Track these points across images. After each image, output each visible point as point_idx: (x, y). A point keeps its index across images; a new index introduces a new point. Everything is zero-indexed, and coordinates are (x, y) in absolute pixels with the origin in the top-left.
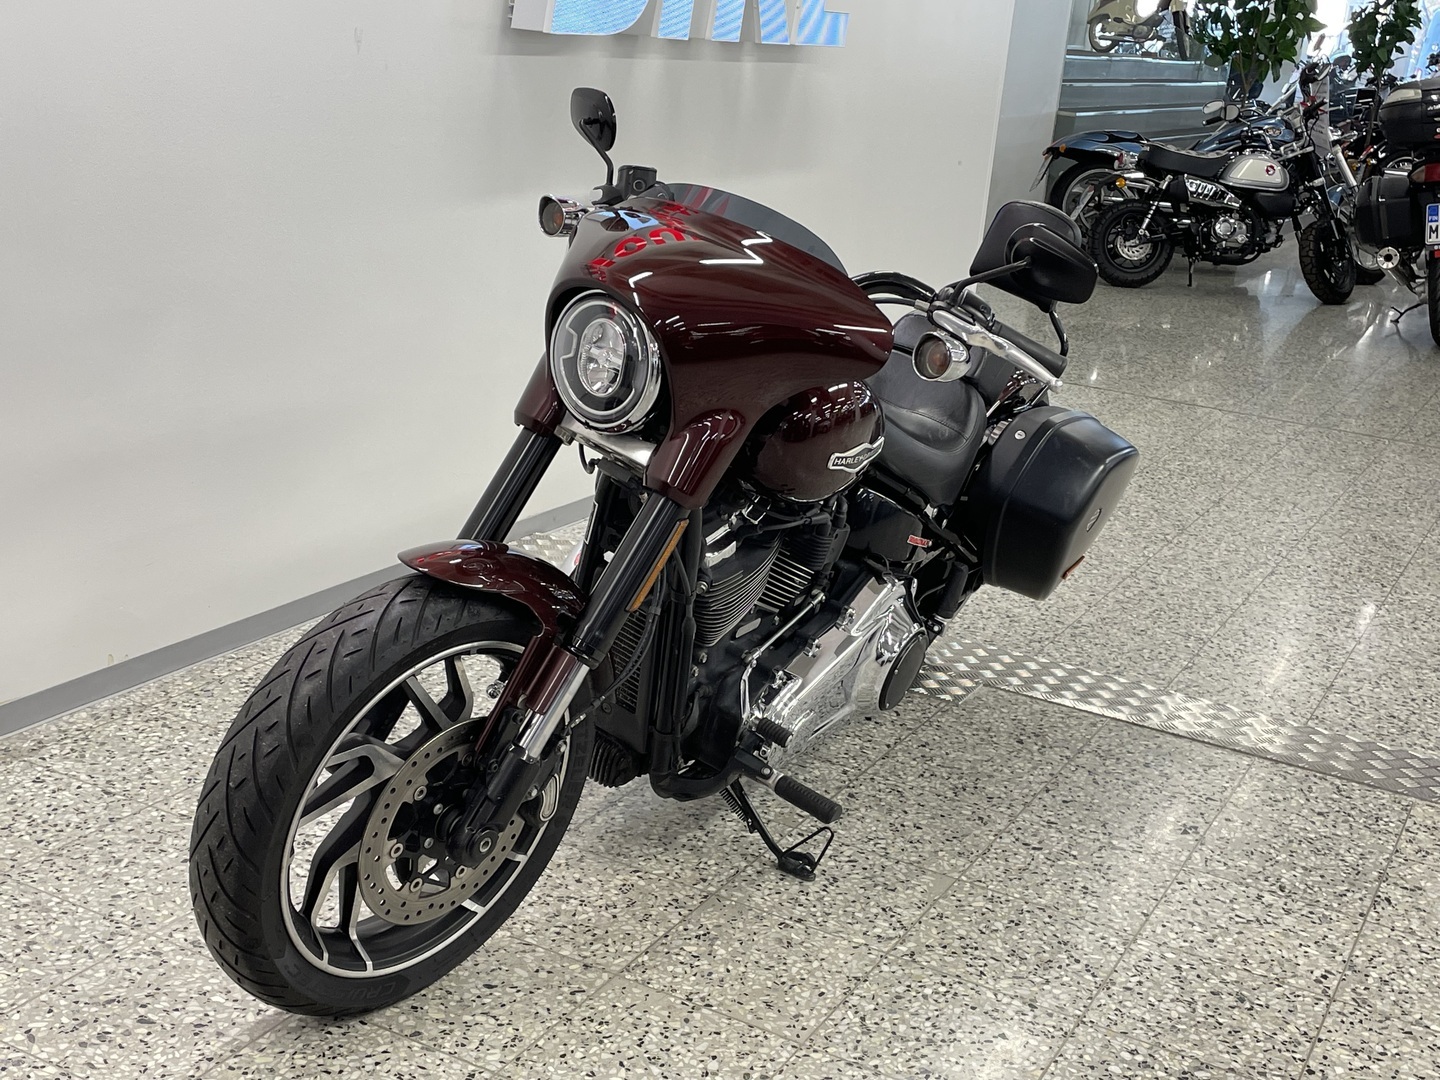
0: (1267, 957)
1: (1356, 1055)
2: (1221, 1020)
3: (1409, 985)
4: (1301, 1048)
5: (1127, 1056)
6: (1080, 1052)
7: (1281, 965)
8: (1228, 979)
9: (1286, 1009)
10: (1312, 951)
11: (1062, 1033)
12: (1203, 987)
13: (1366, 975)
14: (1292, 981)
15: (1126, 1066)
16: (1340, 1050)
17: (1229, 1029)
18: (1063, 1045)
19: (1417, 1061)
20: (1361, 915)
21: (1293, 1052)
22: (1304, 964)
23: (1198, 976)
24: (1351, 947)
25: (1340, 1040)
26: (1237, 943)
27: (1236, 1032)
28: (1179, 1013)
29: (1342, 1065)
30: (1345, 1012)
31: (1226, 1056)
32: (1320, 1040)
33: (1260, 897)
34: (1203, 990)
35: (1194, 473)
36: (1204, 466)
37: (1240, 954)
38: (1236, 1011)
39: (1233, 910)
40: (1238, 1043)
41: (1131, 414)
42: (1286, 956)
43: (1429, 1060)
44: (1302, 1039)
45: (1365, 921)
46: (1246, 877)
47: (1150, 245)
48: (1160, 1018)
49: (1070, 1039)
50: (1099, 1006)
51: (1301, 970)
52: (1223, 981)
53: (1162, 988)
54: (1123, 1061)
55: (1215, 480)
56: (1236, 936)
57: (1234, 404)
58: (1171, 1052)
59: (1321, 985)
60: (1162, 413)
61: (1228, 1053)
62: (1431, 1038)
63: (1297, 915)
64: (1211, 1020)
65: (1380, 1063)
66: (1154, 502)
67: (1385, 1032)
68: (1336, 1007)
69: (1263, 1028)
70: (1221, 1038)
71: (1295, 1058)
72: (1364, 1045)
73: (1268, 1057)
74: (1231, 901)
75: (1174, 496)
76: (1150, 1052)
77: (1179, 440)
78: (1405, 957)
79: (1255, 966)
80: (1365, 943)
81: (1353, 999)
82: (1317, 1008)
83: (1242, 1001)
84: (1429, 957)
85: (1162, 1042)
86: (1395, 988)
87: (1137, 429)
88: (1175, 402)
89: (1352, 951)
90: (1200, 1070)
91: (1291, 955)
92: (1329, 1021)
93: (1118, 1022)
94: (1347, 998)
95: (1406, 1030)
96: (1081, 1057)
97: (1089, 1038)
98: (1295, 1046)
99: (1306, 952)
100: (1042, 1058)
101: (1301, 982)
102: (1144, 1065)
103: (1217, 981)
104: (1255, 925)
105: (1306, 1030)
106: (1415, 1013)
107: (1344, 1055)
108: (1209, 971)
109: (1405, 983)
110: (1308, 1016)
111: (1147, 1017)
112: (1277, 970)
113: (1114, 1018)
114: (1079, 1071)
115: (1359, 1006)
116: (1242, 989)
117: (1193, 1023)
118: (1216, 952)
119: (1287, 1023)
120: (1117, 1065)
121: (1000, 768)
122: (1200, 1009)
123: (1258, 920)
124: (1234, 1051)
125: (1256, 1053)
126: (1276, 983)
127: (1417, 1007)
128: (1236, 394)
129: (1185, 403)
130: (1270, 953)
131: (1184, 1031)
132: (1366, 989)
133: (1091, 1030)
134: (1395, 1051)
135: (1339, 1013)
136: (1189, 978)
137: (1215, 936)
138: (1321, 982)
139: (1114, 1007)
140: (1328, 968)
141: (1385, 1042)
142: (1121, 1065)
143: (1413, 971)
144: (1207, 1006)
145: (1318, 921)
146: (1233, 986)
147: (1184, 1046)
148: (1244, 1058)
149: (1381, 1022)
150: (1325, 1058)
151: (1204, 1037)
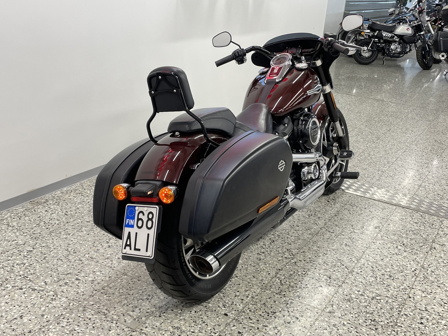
0: (398, 264)
1: (423, 293)
2: (384, 282)
3: (440, 273)
4: (407, 291)
5: (357, 292)
6: (343, 291)
7: (403, 267)
8: (387, 271)
9: (403, 279)
10: (412, 263)
11: (338, 285)
12: (379, 273)
13: (427, 270)
14: (406, 271)
15: (356, 295)
16: (419, 291)
17: (387, 285)
18: (338, 289)
19: (441, 294)
20: (427, 252)
21: (405, 292)
22: (409, 266)
23: (378, 270)
24: (423, 262)
25: (419, 288)
26: (390, 260)
27: (389, 286)
28: (372, 280)
29: (419, 295)
30: (421, 280)
31: (386, 293)
32: (413, 288)
33: (397, 247)
34: (380, 274)
35: (382, 122)
36: (385, 119)
37: (391, 263)
38: (389, 280)
39: (389, 251)
40: (389, 289)
41: (364, 104)
42: (404, 264)
43: (445, 294)
44: (408, 288)
45: (428, 254)
46: (393, 241)
47: (371, 52)
48: (367, 282)
49: (340, 287)
50: (349, 278)
51: (408, 268)
52: (386, 271)
53: (368, 273)
54: (356, 294)
55: (389, 123)
56: (390, 258)
57: (395, 100)
58: (370, 291)
59: (414, 273)
60: (373, 103)
61: (386, 292)
62: (445, 288)
63: (408, 252)
64: (381, 282)
65: (430, 295)
66: (370, 130)
67: (432, 286)
68: (418, 279)
69: (396, 285)
70: (384, 287)
71: (405, 294)
72: (426, 290)
73: (398, 293)
74: (389, 248)
75: (376, 128)
76: (363, 291)
77: (378, 111)
78: (439, 265)
79: (395, 267)
80: (427, 260)
81: (423, 277)
82: (412, 279)
83: (391, 277)
84: (446, 265)
85: (367, 288)
86: (436, 273)
87: (366, 108)
88: (377, 100)
89: (424, 263)
90: (378, 296)
91: (406, 264)
92: (416, 283)
93: (355, 283)
94: (422, 276)
95: (438, 286)
96: (343, 292)
97: (346, 287)
98: (406, 290)
99: (410, 263)
100: (332, 293)
101: (408, 272)
102: (362, 295)
103: (384, 271)
104: (395, 255)
105: (409, 285)
106: (441, 281)
107: (420, 293)
108: (381, 268)
109: (438, 272)
110: (410, 281)
111: (363, 281)
112: (401, 268)
113: (353, 281)
114: (343, 296)
115: (425, 279)
116: (390, 274)
117: (376, 283)
118: (384, 263)
119: (404, 283)
120: (354, 295)
121: (322, 209)
122: (378, 279)
123: (396, 254)
124: (388, 291)
125: (394, 292)
126: (401, 272)
127: (442, 279)
128: (396, 97)
129: (380, 100)
130: (399, 263)
131: (374, 285)
132: (427, 274)
133: (346, 285)
134: (435, 292)
135: (419, 281)
136: (376, 270)
137: (384, 258)
138: (414, 272)
139: (353, 278)
140: (416, 268)
141: (432, 289)
142: (355, 295)
143: (441, 269)
144: (380, 278)
145: (414, 254)
146: (388, 273)
147: (373, 290)
148: (391, 293)
149: (431, 283)
150: (414, 293)
151: (379, 287)
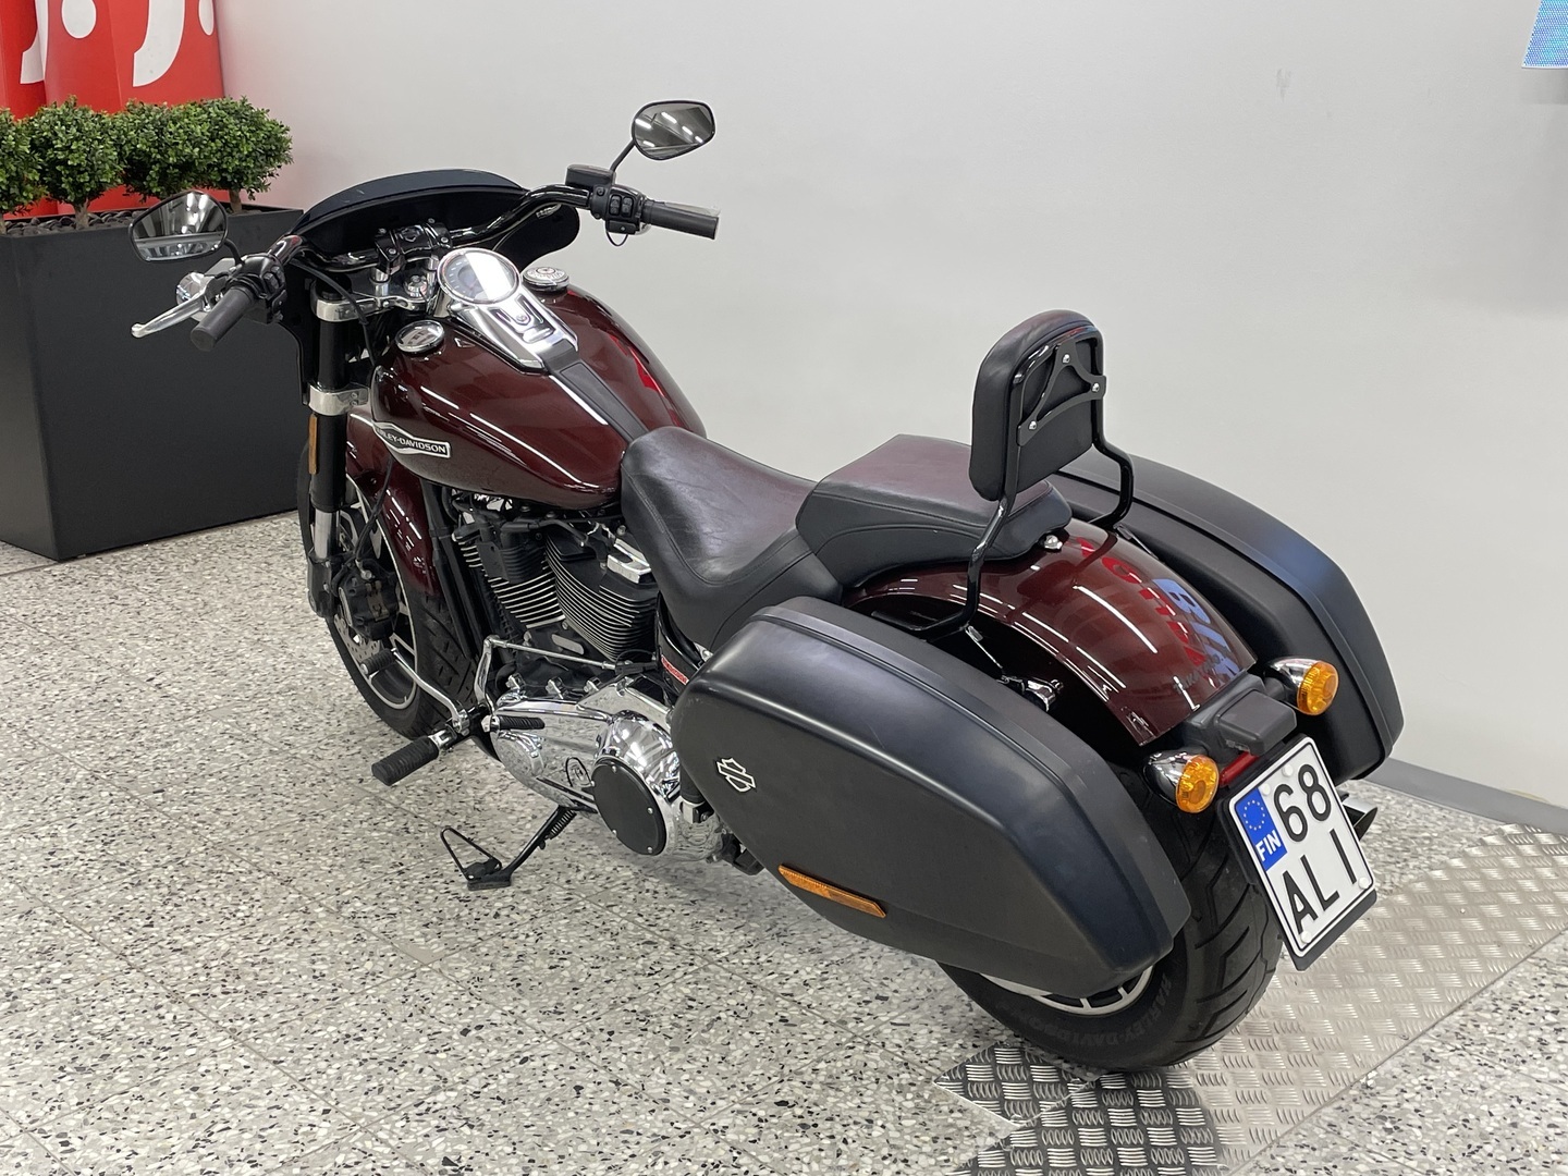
0: (136, 1117)
2: (63, 1044)
7: (111, 1121)
8: (121, 1074)
9: (41, 1092)
10: (120, 1158)
12: (121, 1053)
14: (79, 1117)
17: (47, 1044)
22: (100, 1139)
23: (141, 1057)
34: (116, 1051)
37: (155, 1100)
38: (68, 1059)
51: (91, 1132)
52: (118, 1070)
53: (142, 1028)
56: (190, 1111)
59: (54, 1134)
64: (69, 1038)
69: (28, 1065)
79: (127, 1102)
83: (79, 1069)
99: (118, 1151)
101: (73, 1123)
103: (122, 1066)
108: (143, 1067)
112: (107, 1115)
116: (96, 1076)
118: (173, 1085)
122: (93, 1039)
126: (87, 1104)
130: (140, 1123)
136: (144, 1050)
138: (59, 1137)
144: (91, 1044)
146: (106, 1072)
